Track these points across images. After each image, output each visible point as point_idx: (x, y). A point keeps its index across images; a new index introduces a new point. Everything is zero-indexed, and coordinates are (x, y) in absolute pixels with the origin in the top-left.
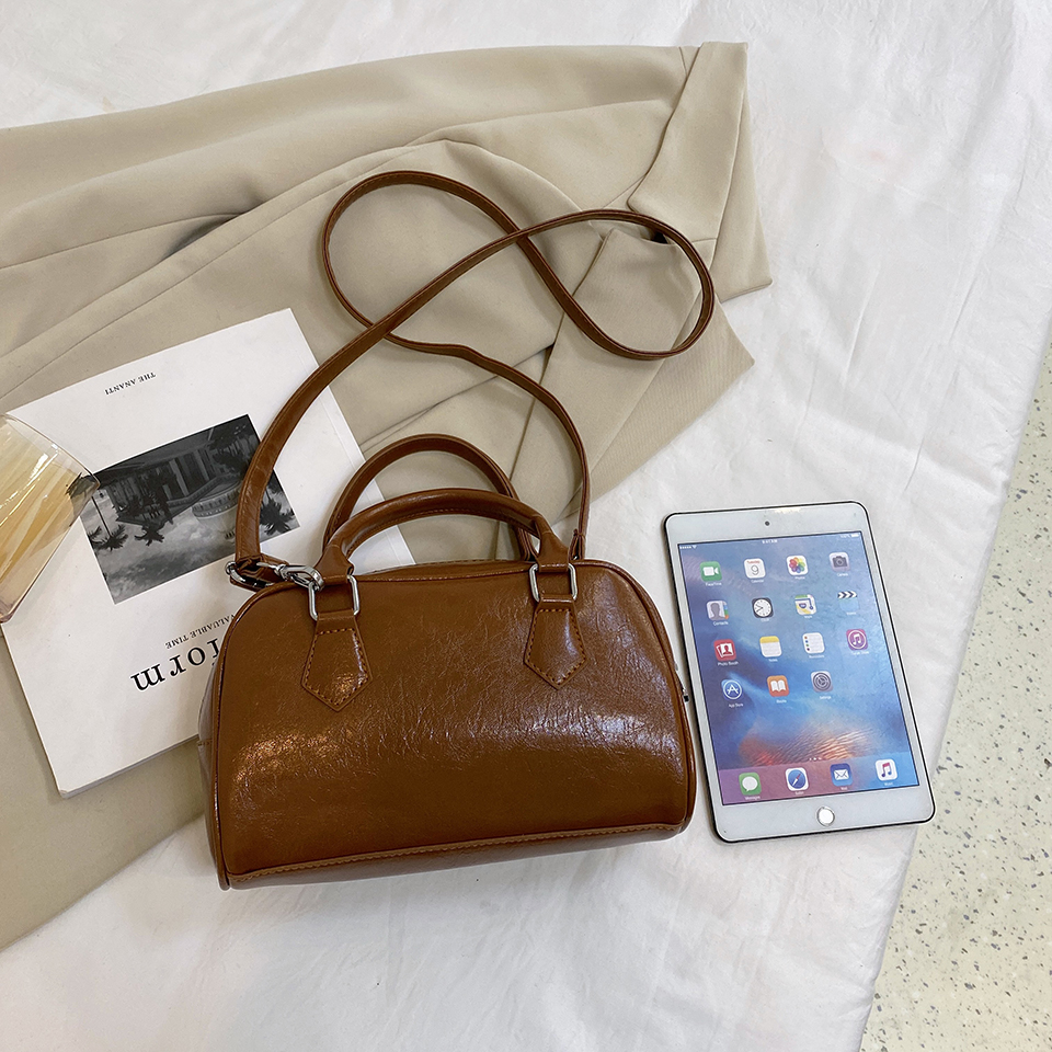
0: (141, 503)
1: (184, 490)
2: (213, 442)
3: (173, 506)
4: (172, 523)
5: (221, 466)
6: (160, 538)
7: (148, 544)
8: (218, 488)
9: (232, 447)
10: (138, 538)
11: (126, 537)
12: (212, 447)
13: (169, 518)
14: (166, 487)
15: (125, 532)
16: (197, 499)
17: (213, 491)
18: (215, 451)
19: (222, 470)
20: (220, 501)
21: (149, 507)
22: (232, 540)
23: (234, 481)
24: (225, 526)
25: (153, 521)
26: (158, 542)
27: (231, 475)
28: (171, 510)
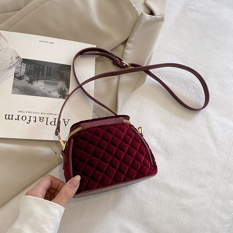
0: (32, 72)
1: (45, 75)
2: (59, 67)
4: (37, 81)
5: (57, 74)
6: (32, 84)
7: (28, 83)
8: (54, 79)
9: (63, 71)
11: (24, 79)
12: (58, 69)
14: (41, 72)
15: (24, 77)
16: (47, 79)
17: (52, 79)
18: (58, 70)
19: (57, 75)
20: (52, 83)
21: (34, 74)
22: (50, 94)
23: (59, 80)
24: (50, 90)
25: (33, 78)
26: (31, 84)
27: (59, 78)
28: (39, 78)
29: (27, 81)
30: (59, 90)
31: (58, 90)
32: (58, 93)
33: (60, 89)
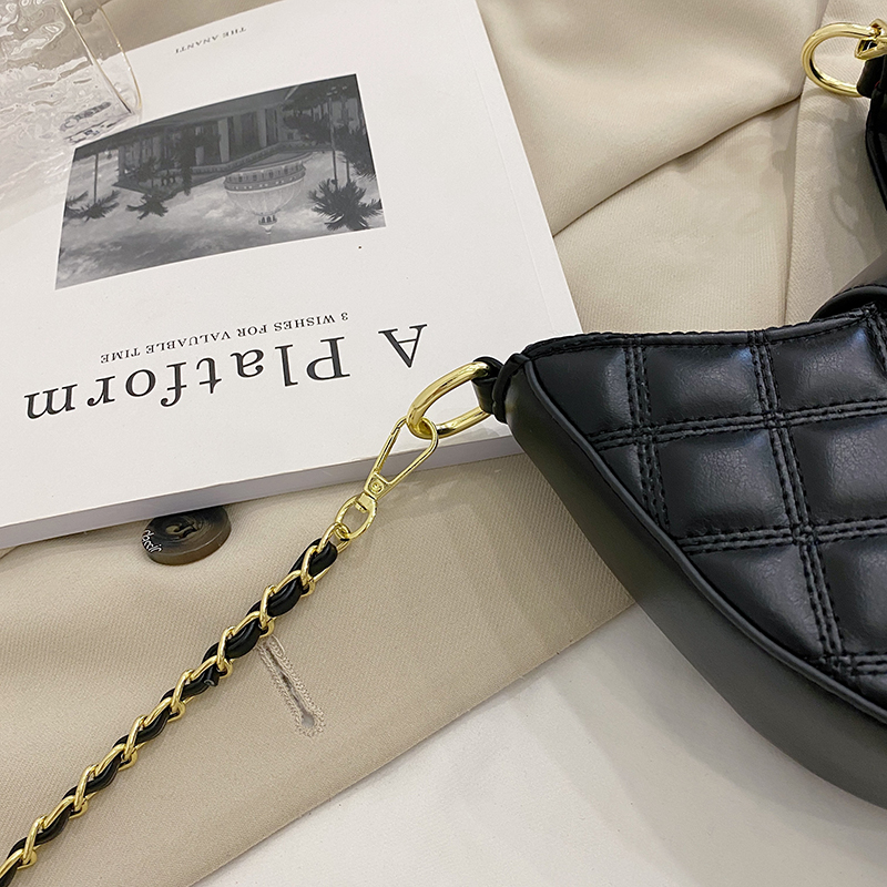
0: (156, 167)
1: (225, 156)
2: (292, 101)
3: (199, 173)
4: (188, 193)
5: (290, 131)
6: (161, 211)
7: (141, 218)
8: (275, 157)
9: (317, 110)
10: (131, 208)
11: (113, 206)
12: (287, 108)
13: (187, 188)
14: (199, 152)
15: (117, 200)
16: (237, 168)
17: (264, 161)
18: (291, 112)
19: (290, 136)
20: (271, 174)
21: (165, 172)
22: (268, 227)
23: (303, 151)
24: (265, 208)
25: (163, 189)
26: (157, 216)
27: (301, 143)
28: (194, 178)
29: (135, 209)
30: (320, 195)
31: (313, 197)
32: (317, 210)
33: (325, 188)
